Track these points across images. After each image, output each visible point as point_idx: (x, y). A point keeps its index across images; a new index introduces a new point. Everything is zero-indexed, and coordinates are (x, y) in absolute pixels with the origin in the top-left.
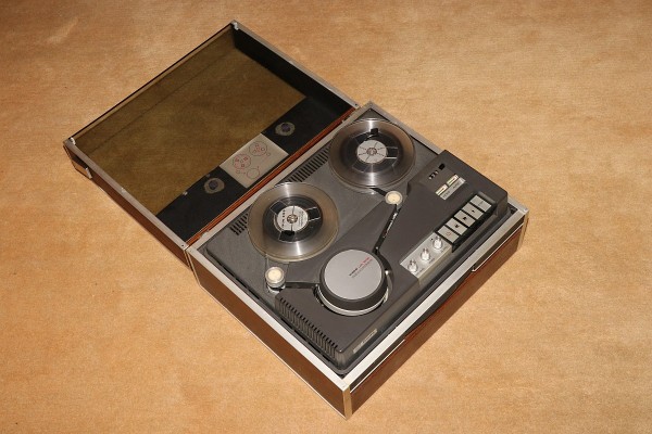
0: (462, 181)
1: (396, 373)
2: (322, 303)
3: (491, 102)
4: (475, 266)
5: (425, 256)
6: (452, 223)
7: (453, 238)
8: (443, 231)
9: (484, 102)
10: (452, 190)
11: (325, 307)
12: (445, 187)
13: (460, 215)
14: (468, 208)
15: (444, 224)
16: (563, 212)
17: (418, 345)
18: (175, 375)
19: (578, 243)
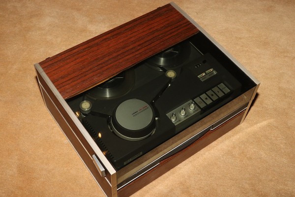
0: (215, 73)
1: (151, 184)
2: (111, 128)
3: (240, 38)
4: (213, 126)
5: (183, 113)
6: (203, 96)
7: (203, 105)
8: (197, 100)
9: (236, 38)
10: (208, 77)
11: (113, 132)
12: (204, 74)
13: (209, 93)
14: (215, 89)
15: (199, 96)
16: (271, 107)
17: (169, 169)
18: (16, 157)
19: (277, 127)
